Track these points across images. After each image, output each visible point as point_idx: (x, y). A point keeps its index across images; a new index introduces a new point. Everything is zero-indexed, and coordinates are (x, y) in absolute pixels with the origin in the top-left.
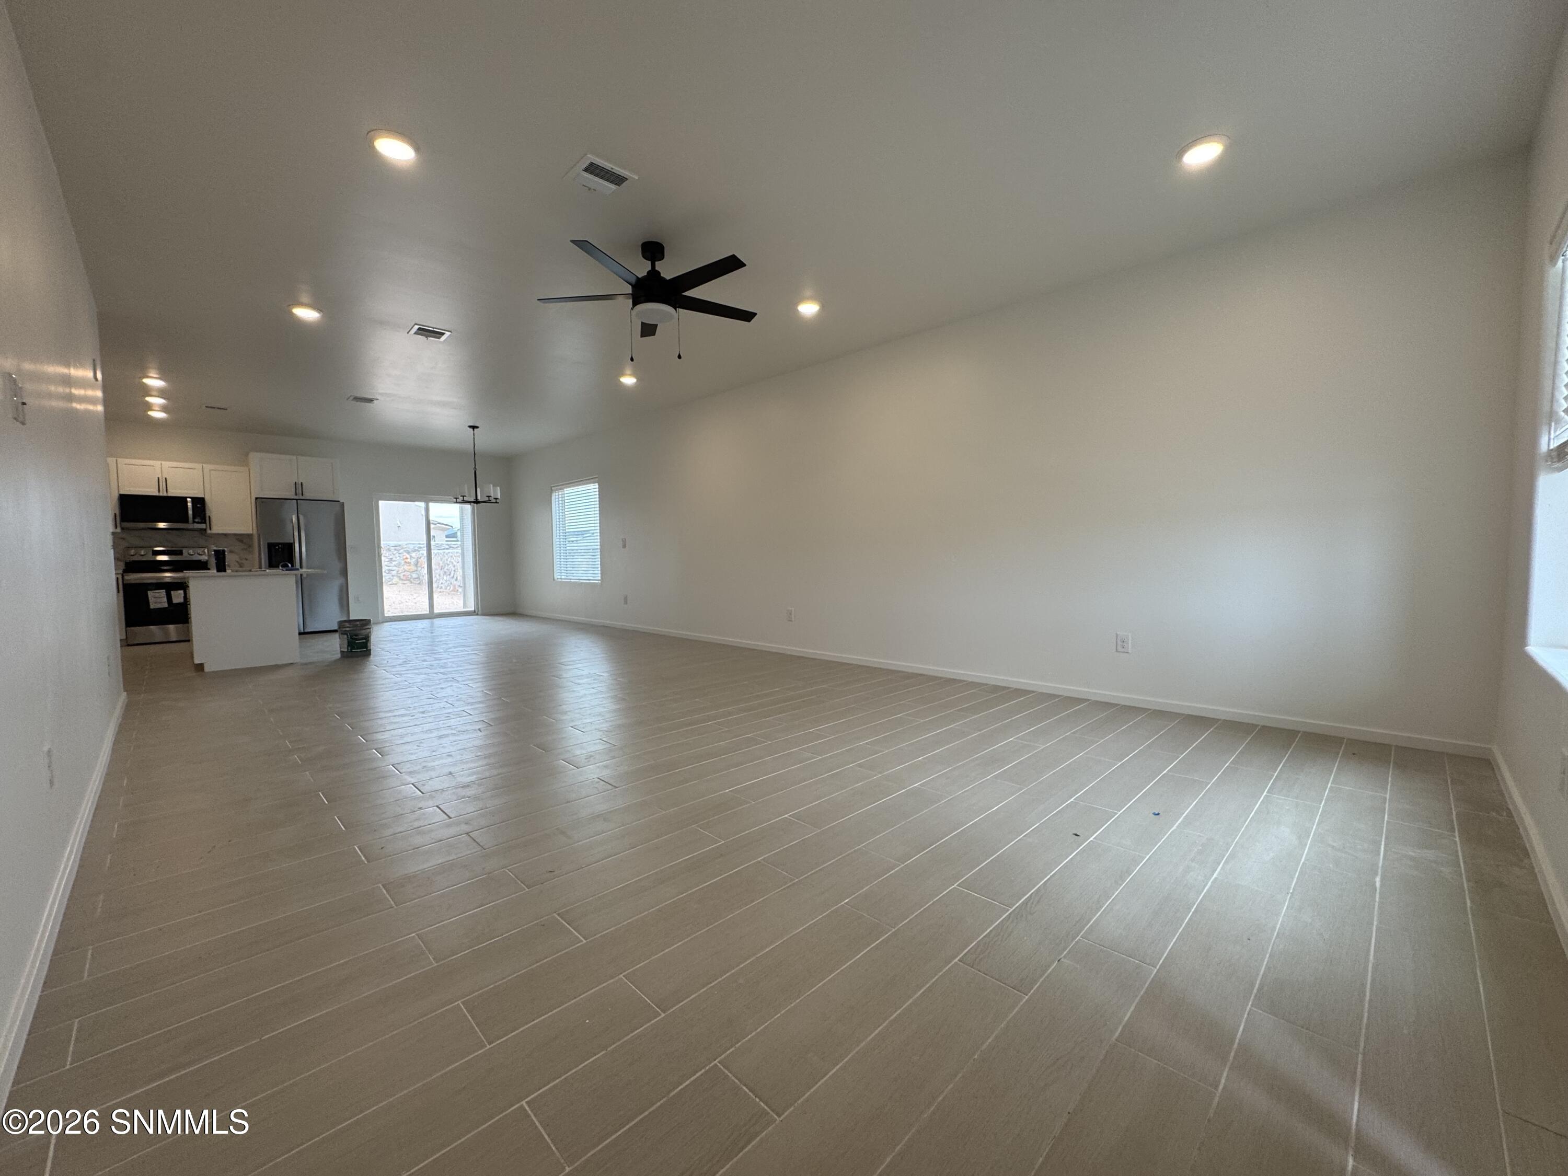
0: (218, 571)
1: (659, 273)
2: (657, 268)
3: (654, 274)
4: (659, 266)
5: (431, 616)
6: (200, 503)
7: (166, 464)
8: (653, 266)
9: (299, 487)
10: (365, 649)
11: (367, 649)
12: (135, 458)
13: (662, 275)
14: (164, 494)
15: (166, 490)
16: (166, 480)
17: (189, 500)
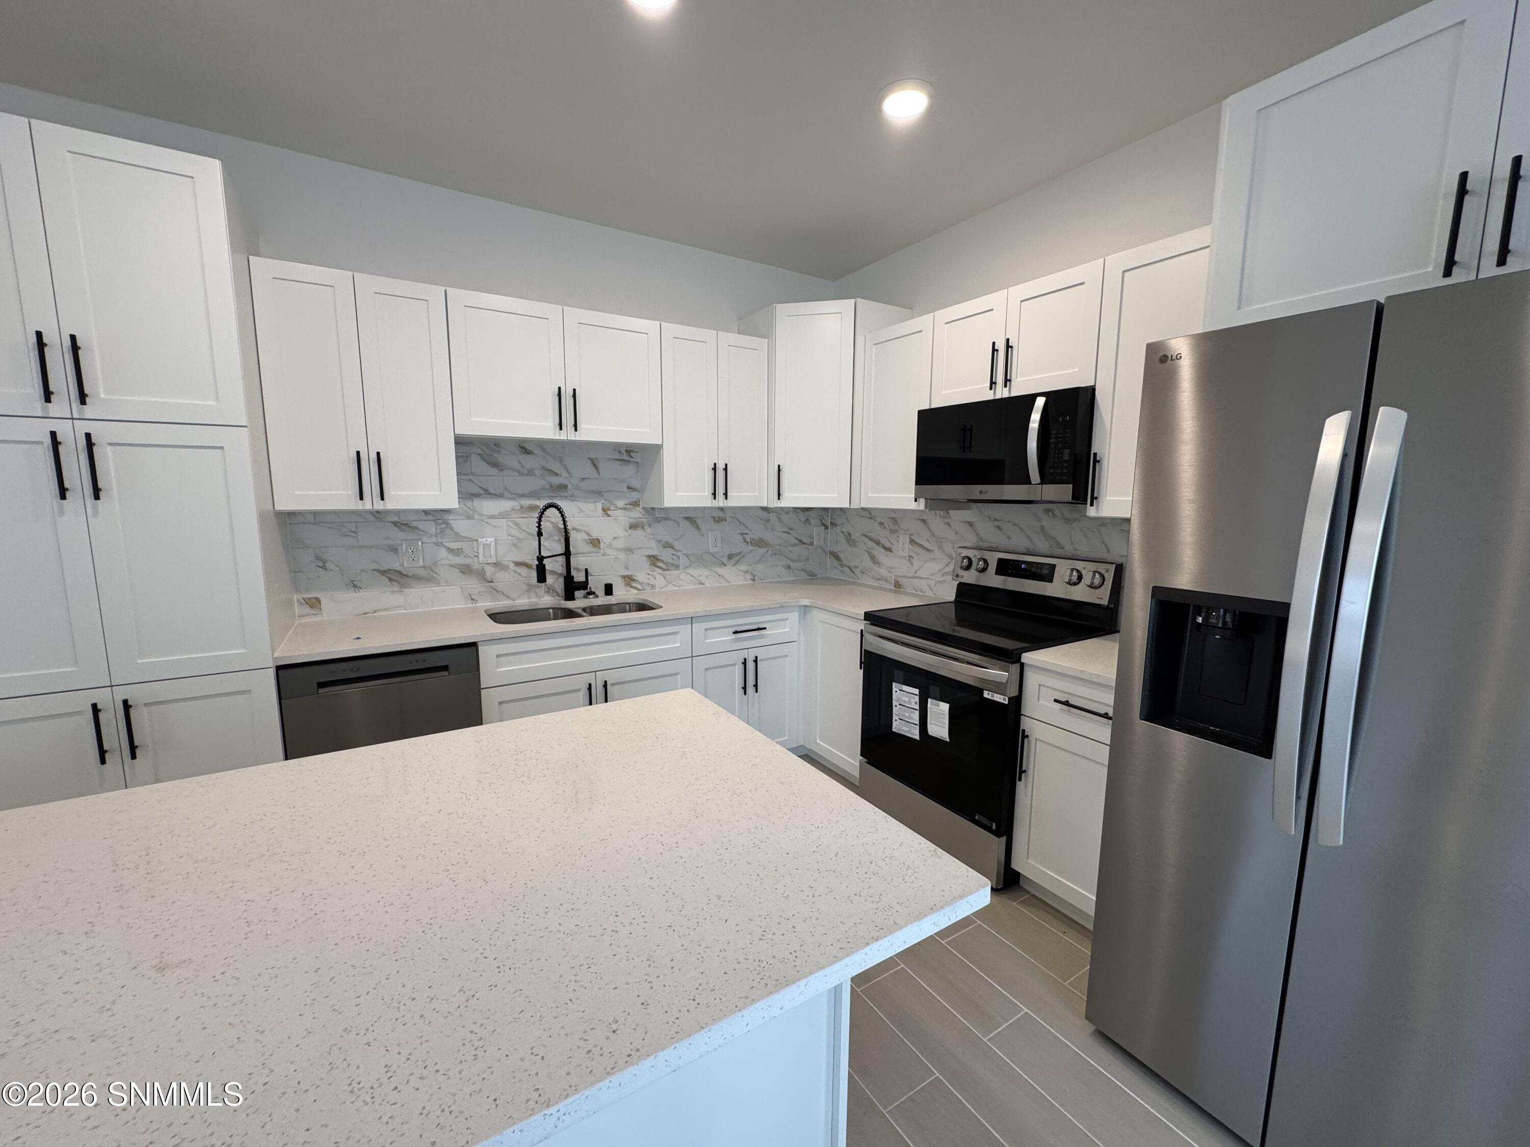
6: (1069, 407)
14: (1002, 393)
15: (1007, 381)
16: (1008, 346)
17: (1040, 402)
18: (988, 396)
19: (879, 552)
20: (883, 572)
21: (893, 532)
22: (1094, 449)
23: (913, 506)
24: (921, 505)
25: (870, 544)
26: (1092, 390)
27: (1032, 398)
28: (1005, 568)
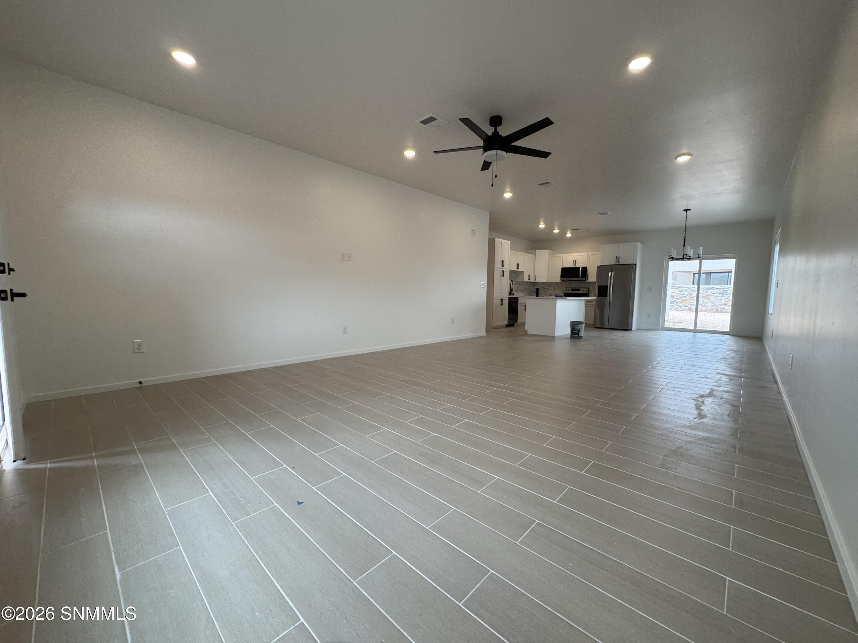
0: (536, 296)
1: (498, 133)
2: (498, 131)
3: (496, 133)
4: (499, 129)
5: (695, 331)
6: (585, 269)
7: (576, 254)
8: (496, 129)
9: (618, 258)
10: (577, 336)
11: (578, 335)
12: (570, 253)
13: (500, 134)
14: (574, 266)
15: (575, 265)
16: (575, 261)
17: (581, 268)
18: (572, 266)
19: (546, 290)
20: (547, 294)
21: (549, 286)
22: (587, 274)
23: (559, 281)
24: (561, 281)
25: (544, 289)
26: (587, 267)
27: (580, 267)
28: (573, 290)
